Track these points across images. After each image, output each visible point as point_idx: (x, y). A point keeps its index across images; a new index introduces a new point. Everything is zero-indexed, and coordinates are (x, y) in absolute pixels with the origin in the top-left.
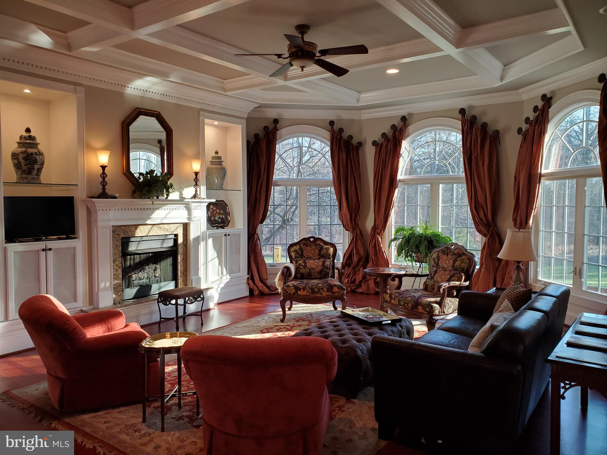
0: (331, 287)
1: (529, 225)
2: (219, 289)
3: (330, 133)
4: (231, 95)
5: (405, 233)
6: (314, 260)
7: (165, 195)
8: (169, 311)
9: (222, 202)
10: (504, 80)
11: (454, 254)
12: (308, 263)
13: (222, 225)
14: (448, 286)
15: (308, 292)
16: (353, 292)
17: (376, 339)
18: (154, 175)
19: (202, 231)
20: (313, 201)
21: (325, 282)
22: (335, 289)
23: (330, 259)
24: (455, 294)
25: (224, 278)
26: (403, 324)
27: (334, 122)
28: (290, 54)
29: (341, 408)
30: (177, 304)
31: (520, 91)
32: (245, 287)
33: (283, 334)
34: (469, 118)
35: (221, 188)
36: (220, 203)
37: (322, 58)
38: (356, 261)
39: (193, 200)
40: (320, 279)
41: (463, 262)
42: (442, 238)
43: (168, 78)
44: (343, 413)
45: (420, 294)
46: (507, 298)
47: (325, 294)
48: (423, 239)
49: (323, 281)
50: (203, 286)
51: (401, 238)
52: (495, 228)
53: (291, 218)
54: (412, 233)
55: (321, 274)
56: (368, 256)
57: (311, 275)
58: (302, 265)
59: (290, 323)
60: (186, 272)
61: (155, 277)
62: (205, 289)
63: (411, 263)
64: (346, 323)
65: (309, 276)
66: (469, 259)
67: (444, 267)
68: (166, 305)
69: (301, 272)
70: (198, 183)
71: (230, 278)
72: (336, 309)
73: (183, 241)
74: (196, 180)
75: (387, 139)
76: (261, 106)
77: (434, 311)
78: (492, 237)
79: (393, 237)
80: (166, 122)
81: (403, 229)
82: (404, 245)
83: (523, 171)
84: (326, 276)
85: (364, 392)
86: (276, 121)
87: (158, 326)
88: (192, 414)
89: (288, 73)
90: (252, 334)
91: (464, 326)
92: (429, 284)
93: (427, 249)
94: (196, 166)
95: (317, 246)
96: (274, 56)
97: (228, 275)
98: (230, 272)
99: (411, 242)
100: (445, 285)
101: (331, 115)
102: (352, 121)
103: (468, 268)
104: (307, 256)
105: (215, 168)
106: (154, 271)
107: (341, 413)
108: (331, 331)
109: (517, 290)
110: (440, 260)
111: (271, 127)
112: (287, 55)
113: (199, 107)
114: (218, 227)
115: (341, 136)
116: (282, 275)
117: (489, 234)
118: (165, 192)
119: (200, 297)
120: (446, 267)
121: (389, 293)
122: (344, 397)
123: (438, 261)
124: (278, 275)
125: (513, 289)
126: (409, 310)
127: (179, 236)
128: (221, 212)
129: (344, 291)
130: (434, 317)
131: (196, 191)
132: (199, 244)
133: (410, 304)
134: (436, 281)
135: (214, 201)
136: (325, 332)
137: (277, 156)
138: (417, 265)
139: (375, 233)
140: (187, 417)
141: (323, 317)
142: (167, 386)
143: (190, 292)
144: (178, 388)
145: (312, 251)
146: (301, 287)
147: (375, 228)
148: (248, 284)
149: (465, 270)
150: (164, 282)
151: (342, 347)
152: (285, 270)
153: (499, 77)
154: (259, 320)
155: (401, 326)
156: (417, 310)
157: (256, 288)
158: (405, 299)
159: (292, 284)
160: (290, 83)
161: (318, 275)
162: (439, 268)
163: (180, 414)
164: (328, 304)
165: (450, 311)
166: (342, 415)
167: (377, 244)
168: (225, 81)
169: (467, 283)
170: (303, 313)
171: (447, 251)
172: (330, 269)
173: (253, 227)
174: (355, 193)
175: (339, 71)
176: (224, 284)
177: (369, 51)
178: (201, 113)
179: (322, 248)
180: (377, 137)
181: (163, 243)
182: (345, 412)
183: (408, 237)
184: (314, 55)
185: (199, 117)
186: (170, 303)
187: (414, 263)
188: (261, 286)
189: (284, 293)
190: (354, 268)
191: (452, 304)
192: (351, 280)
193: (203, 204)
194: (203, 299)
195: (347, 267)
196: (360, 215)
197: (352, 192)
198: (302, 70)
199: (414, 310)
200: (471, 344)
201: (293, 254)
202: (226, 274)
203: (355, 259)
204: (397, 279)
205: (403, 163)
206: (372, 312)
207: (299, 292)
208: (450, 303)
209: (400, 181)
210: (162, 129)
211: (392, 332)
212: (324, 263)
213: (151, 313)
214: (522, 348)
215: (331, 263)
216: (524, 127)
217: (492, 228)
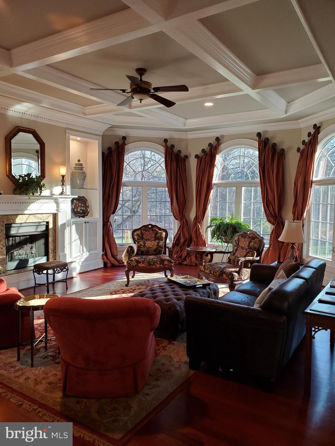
0: (162, 261)
1: (303, 218)
2: (80, 263)
3: (164, 148)
4: (90, 118)
5: (217, 222)
6: (151, 241)
7: (39, 192)
8: (41, 279)
9: (83, 198)
10: (288, 113)
11: (249, 237)
12: (146, 244)
13: (83, 215)
14: (244, 260)
15: (146, 265)
16: (180, 264)
17: (188, 298)
18: (31, 177)
19: (67, 220)
20: (153, 198)
21: (159, 258)
22: (166, 262)
23: (162, 240)
24: (249, 266)
25: (85, 254)
26: (211, 287)
27: (167, 140)
28: (132, 90)
29: (164, 348)
30: (47, 274)
31: (299, 121)
32: (101, 261)
33: (127, 295)
34: (263, 140)
35: (82, 188)
36: (81, 198)
37: (156, 93)
38: (183, 242)
39: (61, 196)
40: (155, 255)
41: (256, 243)
42: (243, 225)
43: (41, 104)
44: (166, 351)
45: (225, 266)
46: (283, 269)
47: (158, 266)
48: (229, 226)
49: (157, 257)
50: (68, 260)
51: (214, 226)
52: (280, 219)
53: (137, 210)
54: (222, 222)
55: (156, 251)
56: (191, 238)
57: (148, 252)
58: (142, 245)
59: (132, 287)
60: (55, 249)
61: (32, 253)
62: (69, 263)
63: (221, 243)
64: (171, 287)
65: (148, 253)
66: (260, 241)
67: (243, 246)
68: (39, 274)
69: (141, 250)
70: (64, 184)
71: (89, 254)
72: (166, 276)
73: (53, 227)
74: (63, 181)
75: (206, 153)
76: (113, 127)
77: (234, 278)
78: (278, 225)
79: (209, 225)
80: (40, 137)
81: (216, 219)
82: (216, 231)
83: (300, 179)
84: (159, 253)
85: (182, 336)
86: (124, 138)
87: (34, 289)
88: (55, 354)
89: (132, 103)
90: (104, 295)
91: (253, 288)
92: (232, 258)
93: (232, 234)
94: (63, 171)
95: (154, 231)
96: (120, 91)
97: (87, 252)
98: (89, 250)
99: (221, 228)
100: (242, 259)
101: (166, 135)
102: (180, 140)
103: (259, 247)
104: (146, 239)
105: (78, 172)
106: (31, 249)
107: (164, 351)
108: (159, 293)
109: (290, 264)
110: (240, 241)
111: (121, 143)
112: (129, 90)
113: (65, 126)
114: (80, 216)
115: (172, 151)
116: (127, 253)
117: (276, 223)
118: (39, 190)
119: (65, 268)
120: (244, 247)
121: (203, 265)
122: (167, 340)
123: (239, 242)
124: (125, 252)
125: (288, 263)
126: (217, 277)
127: (50, 223)
128: (82, 206)
129: (172, 264)
130: (234, 282)
131: (63, 189)
132: (65, 229)
133: (218, 273)
134: (236, 257)
135: (76, 197)
136: (155, 293)
137: (125, 164)
138: (225, 244)
139: (196, 222)
140: (51, 356)
141: (157, 282)
142: (37, 333)
143: (58, 265)
144: (45, 335)
145: (150, 235)
146: (141, 261)
147: (196, 218)
148: (103, 259)
149: (257, 249)
150: (38, 257)
151: (166, 304)
152: (130, 248)
153: (284, 110)
154: (110, 285)
155: (210, 289)
156: (222, 277)
157: (108, 262)
158: (214, 269)
159: (134, 259)
160: (133, 111)
161: (154, 252)
162: (239, 247)
163: (46, 354)
164: (161, 273)
165: (246, 278)
166: (165, 353)
167: (198, 230)
168: (85, 108)
169: (258, 258)
170: (142, 280)
171: (245, 235)
172: (163, 248)
173: (107, 216)
174: (182, 193)
175: (169, 104)
176: (84, 259)
177: (189, 89)
178: (67, 131)
179: (157, 233)
180: (199, 152)
181: (37, 228)
182: (167, 351)
183: (219, 225)
184: (150, 91)
185: (65, 134)
186: (42, 273)
187: (223, 243)
188: (112, 260)
189: (128, 266)
190: (181, 247)
191: (247, 273)
192: (179, 255)
193: (67, 199)
194: (67, 270)
195: (176, 246)
196: (186, 208)
197: (180, 191)
198: (141, 102)
199: (221, 277)
200: (256, 302)
201: (136, 237)
202: (86, 252)
203: (182, 240)
204: (209, 255)
205: (217, 172)
206: (190, 278)
207: (139, 265)
208: (245, 272)
209: (214, 184)
210: (36, 142)
211: (203, 293)
212: (158, 243)
213: (28, 280)
214: (287, 304)
215: (163, 243)
216: (302, 147)
217: (278, 219)
